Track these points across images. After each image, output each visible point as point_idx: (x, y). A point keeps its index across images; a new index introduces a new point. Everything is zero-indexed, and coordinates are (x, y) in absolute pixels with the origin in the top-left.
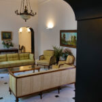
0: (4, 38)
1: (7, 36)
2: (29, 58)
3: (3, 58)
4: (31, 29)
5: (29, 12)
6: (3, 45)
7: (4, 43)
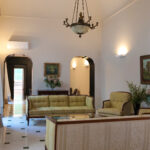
0: (47, 72)
1: (53, 70)
2: (85, 105)
3: (44, 101)
4: (90, 60)
5: (86, 20)
6: (45, 84)
7: (47, 80)
